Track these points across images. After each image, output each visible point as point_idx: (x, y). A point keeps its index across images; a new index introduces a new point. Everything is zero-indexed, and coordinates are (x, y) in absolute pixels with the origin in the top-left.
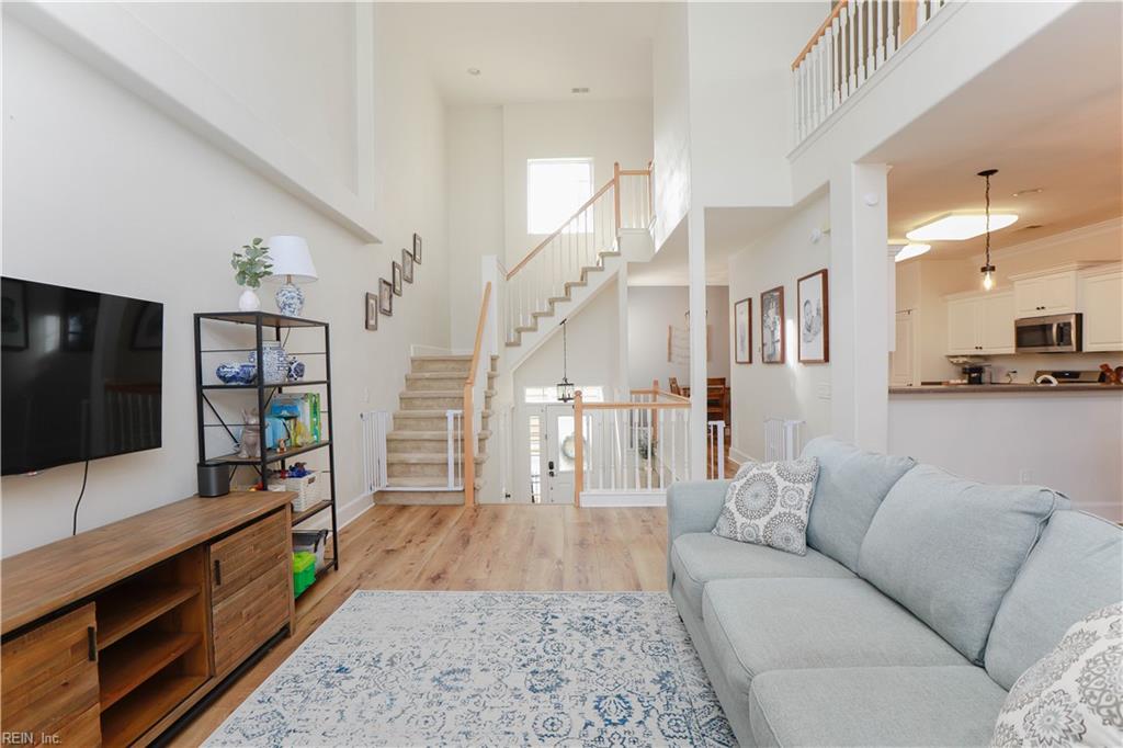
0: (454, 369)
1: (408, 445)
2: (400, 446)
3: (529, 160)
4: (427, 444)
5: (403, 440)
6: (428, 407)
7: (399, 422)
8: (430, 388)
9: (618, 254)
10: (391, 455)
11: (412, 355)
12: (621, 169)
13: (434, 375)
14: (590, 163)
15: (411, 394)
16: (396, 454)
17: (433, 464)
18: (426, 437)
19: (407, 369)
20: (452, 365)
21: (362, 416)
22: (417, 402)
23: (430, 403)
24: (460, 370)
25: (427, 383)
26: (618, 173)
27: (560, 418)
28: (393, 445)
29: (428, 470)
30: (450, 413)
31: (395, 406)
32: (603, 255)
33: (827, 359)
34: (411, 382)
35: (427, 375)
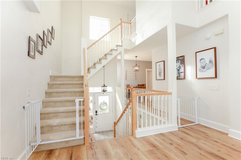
0: (69, 80)
1: (51, 115)
2: (47, 116)
3: (90, 16)
4: (61, 114)
5: (48, 113)
6: (59, 96)
7: (45, 104)
8: (59, 88)
9: (121, 46)
10: (43, 121)
11: (51, 75)
12: (122, 21)
13: (61, 82)
14: (109, 21)
15: (51, 90)
16: (46, 121)
17: (65, 125)
18: (61, 111)
19: (48, 80)
20: (69, 79)
21: (24, 107)
22: (54, 94)
23: (60, 94)
24: (72, 81)
25: (58, 86)
26: (122, 22)
27: (99, 97)
28: (43, 116)
29: (63, 128)
30: (77, 101)
31: (43, 97)
32: (117, 46)
33: (216, 77)
34: (50, 86)
35: (58, 82)
